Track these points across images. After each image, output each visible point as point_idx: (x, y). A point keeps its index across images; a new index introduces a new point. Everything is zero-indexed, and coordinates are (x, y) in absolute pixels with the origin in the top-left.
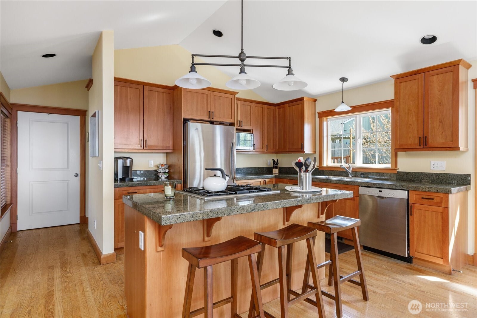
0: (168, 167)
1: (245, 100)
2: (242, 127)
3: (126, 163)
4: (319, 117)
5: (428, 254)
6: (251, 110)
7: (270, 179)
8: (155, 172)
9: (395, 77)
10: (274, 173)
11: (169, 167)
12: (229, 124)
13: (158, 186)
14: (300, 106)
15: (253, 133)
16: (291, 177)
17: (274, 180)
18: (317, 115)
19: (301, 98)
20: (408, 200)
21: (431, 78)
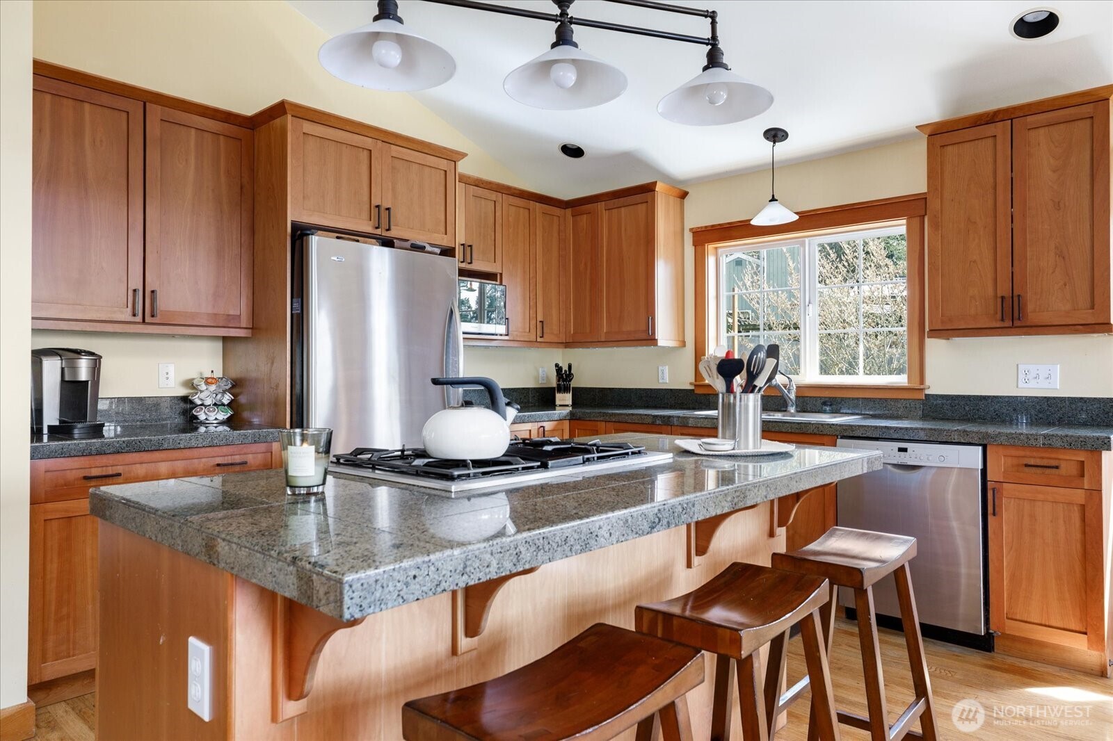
0: (230, 386)
1: (479, 183)
2: (471, 263)
3: (74, 369)
4: (695, 244)
5: (1043, 623)
6: (498, 214)
7: (556, 422)
8: (182, 405)
9: (929, 131)
10: (560, 406)
11: (233, 386)
12: (438, 251)
13: (203, 449)
14: (642, 208)
15: (501, 284)
16: (623, 416)
17: (567, 423)
18: (688, 238)
19: (648, 184)
20: (984, 472)
21: (1032, 133)
